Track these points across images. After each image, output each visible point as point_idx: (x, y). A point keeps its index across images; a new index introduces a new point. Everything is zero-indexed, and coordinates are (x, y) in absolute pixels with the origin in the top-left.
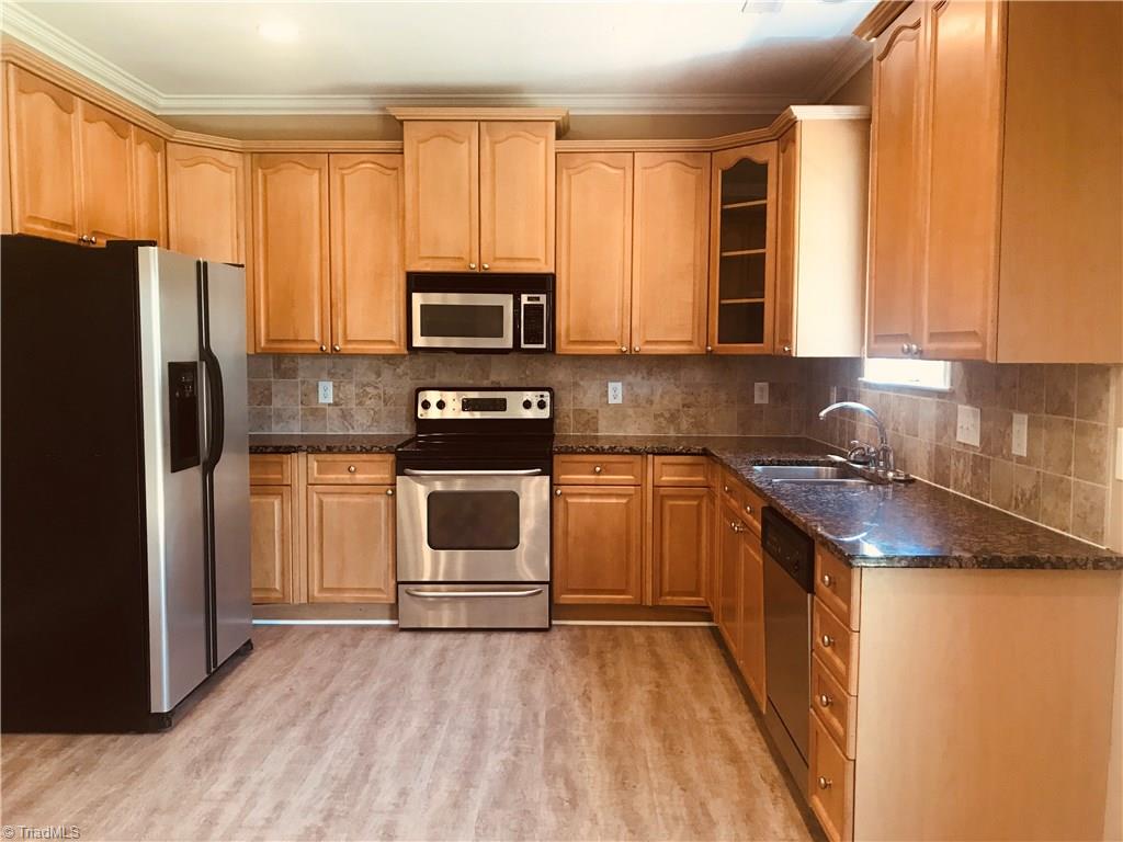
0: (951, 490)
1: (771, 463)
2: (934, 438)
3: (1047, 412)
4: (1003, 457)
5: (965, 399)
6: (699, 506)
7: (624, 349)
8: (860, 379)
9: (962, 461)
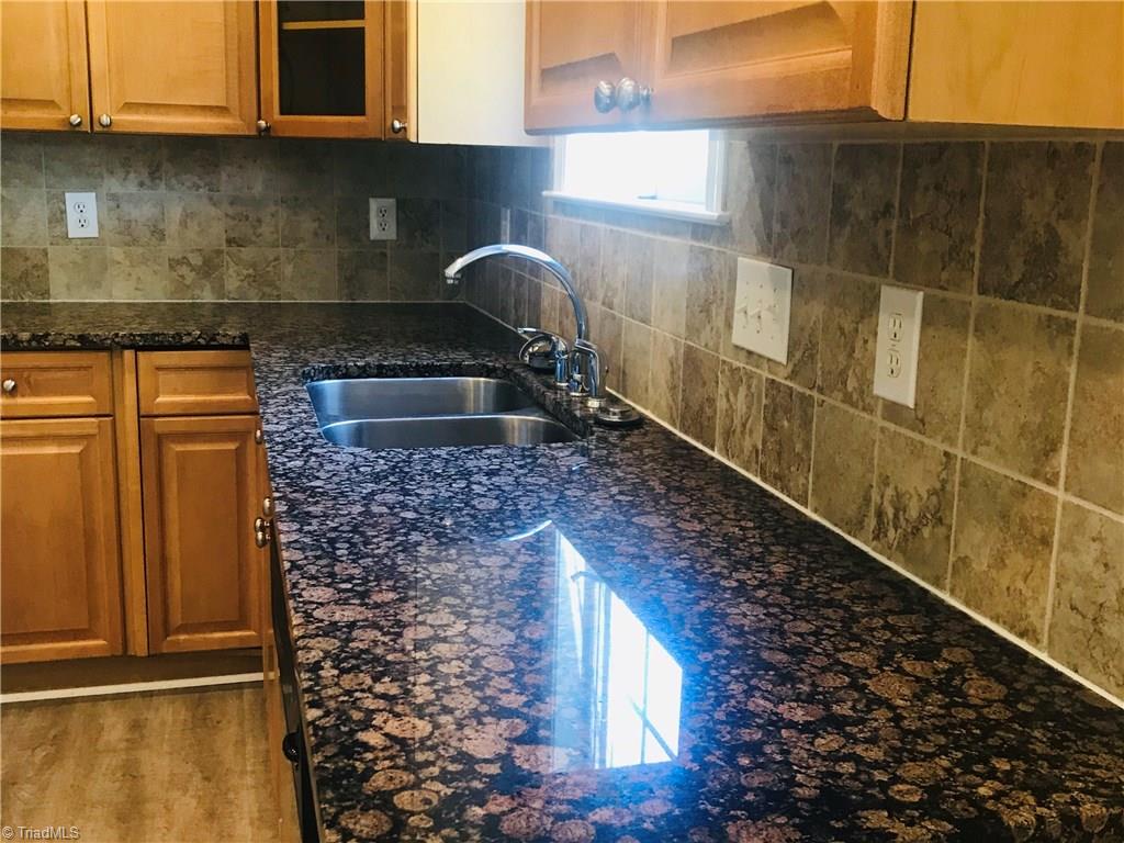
0: (715, 454)
1: (364, 372)
2: (682, 330)
3: (983, 291)
4: (847, 399)
5: (754, 246)
6: (239, 454)
7: (75, 119)
8: (545, 193)
9: (742, 391)
